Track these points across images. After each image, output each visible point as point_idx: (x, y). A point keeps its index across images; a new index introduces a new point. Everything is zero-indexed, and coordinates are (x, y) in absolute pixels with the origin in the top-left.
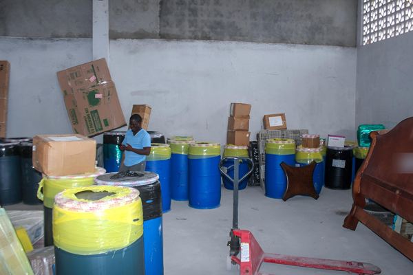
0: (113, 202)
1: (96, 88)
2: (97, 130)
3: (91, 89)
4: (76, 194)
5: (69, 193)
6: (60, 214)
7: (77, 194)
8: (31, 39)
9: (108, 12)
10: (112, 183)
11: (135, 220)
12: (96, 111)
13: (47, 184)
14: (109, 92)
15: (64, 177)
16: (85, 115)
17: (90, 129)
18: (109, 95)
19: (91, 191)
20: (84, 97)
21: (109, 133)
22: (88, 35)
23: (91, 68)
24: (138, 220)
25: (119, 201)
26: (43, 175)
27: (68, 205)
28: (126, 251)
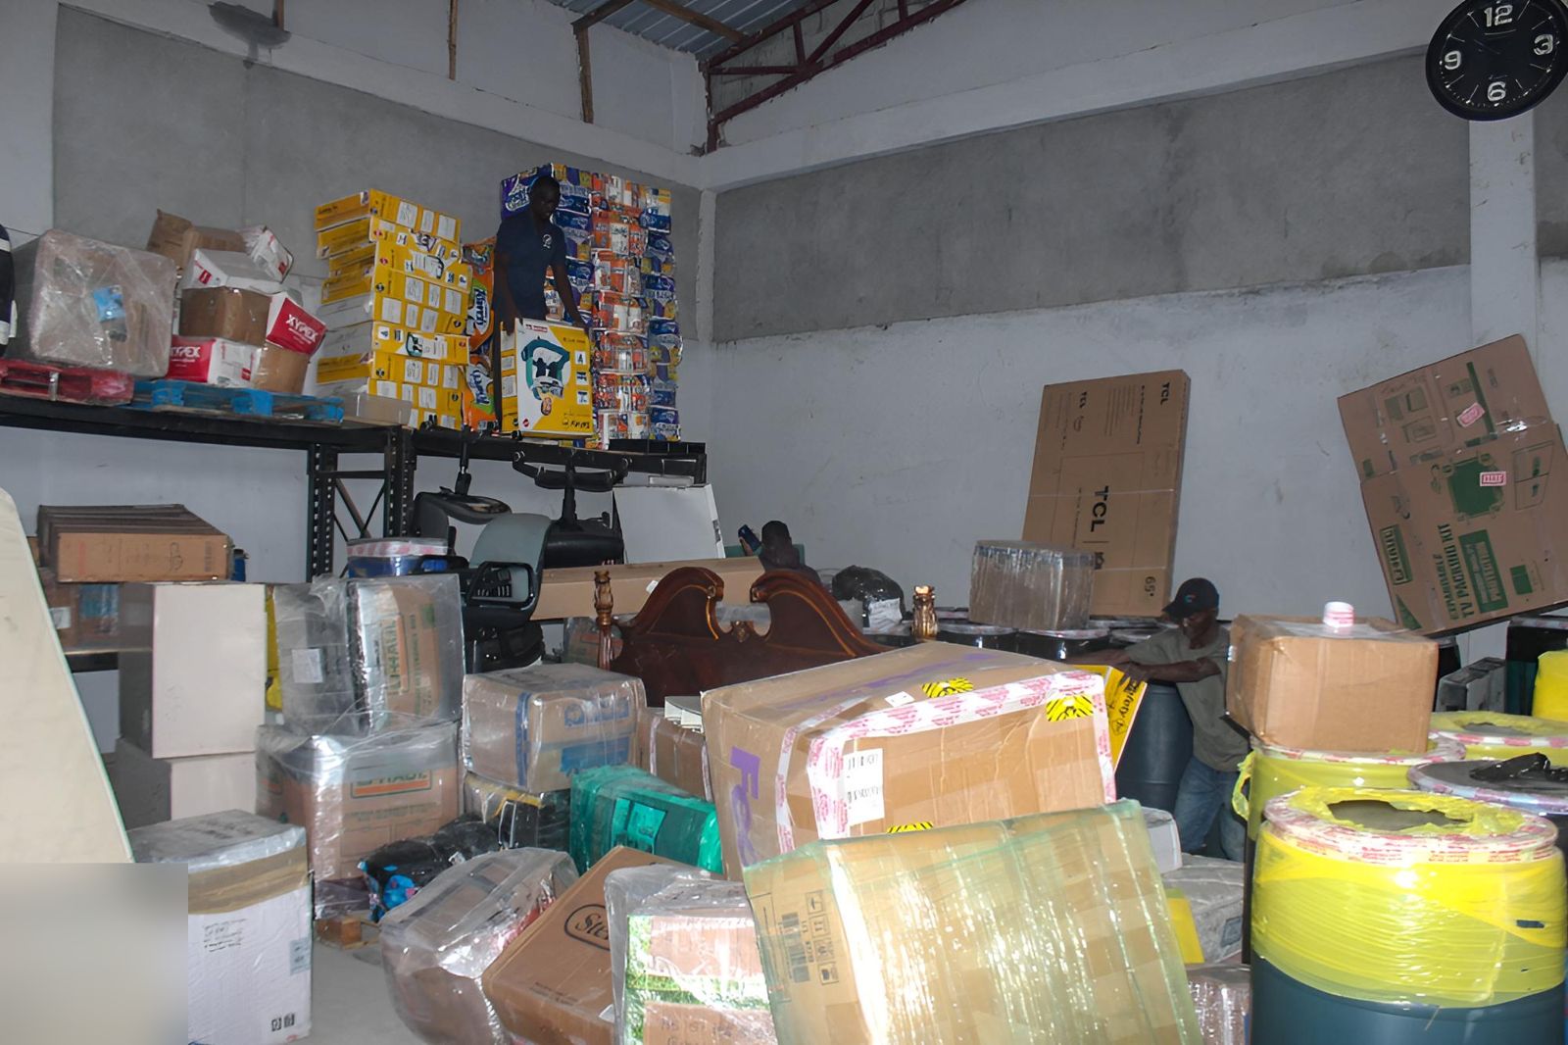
0: (1445, 844)
1: (1483, 449)
2: (1482, 611)
3: (1463, 454)
4: (1332, 807)
5: (1311, 797)
6: (1277, 855)
7: (1339, 808)
8: (1257, 293)
9: (1530, 161)
10: (1471, 792)
11: (1523, 924)
12: (1482, 536)
13: (1263, 770)
14: (1537, 462)
15: (1317, 756)
16: (1440, 549)
17: (1457, 601)
18: (1536, 473)
19: (1386, 805)
20: (1434, 484)
21: (1530, 622)
22: (1453, 254)
23: (1467, 375)
24: (1536, 924)
25: (1465, 846)
26: (1254, 741)
27: (1298, 830)
28: (1477, 1021)
